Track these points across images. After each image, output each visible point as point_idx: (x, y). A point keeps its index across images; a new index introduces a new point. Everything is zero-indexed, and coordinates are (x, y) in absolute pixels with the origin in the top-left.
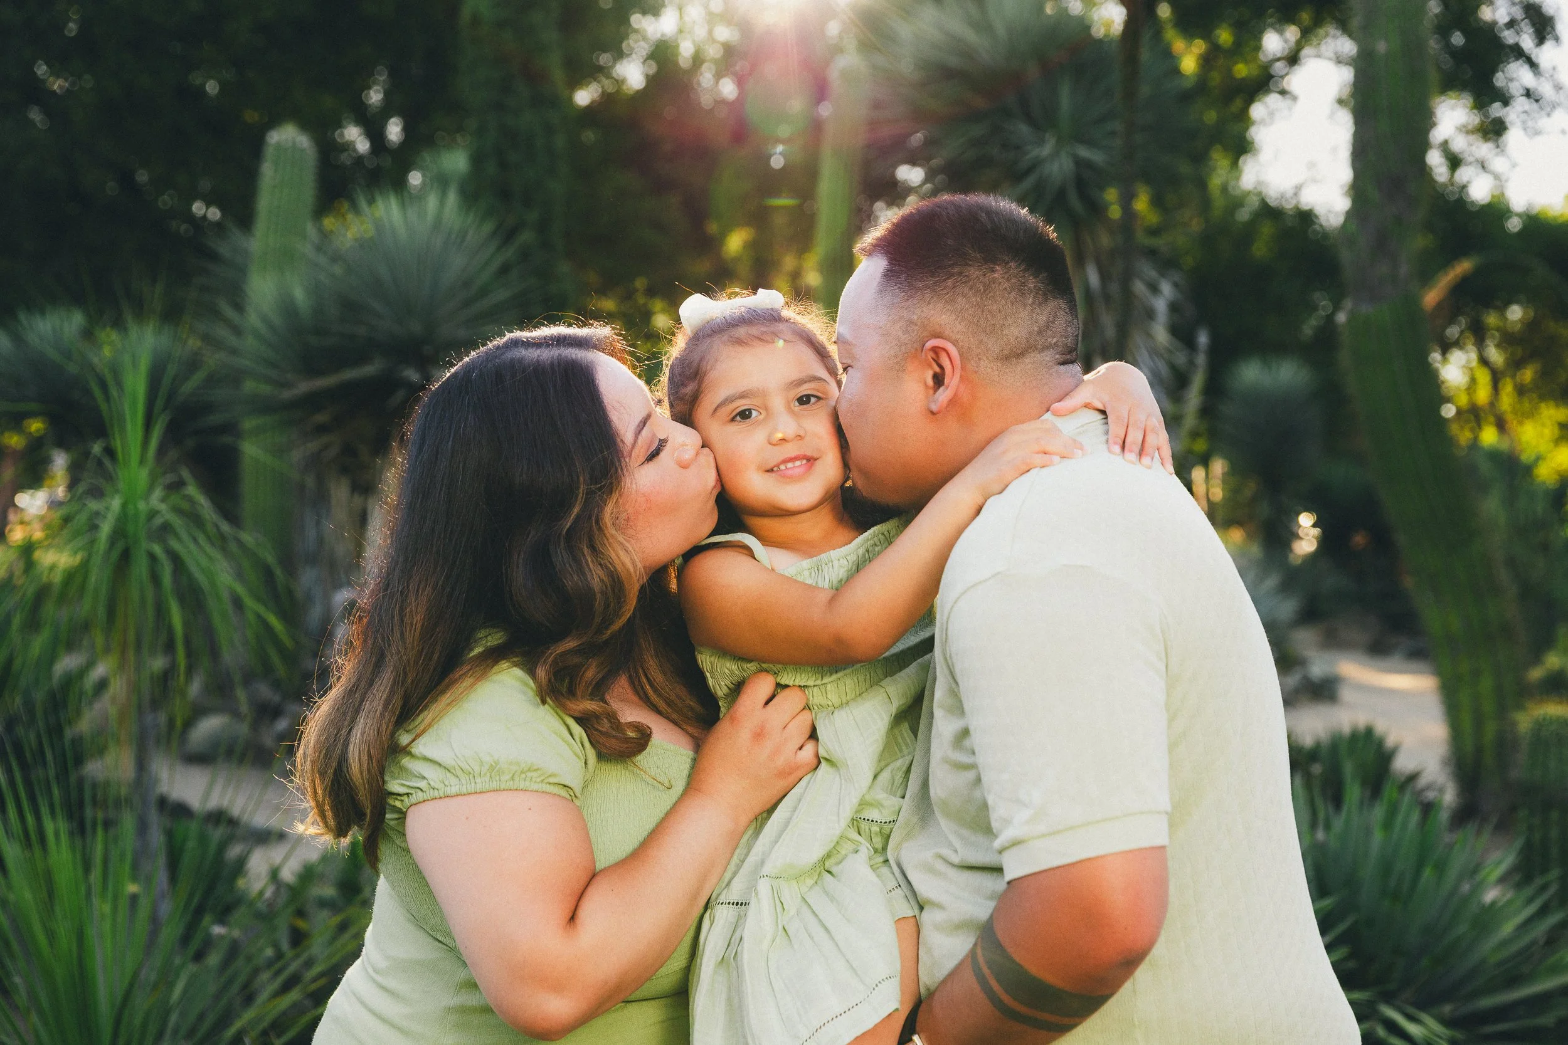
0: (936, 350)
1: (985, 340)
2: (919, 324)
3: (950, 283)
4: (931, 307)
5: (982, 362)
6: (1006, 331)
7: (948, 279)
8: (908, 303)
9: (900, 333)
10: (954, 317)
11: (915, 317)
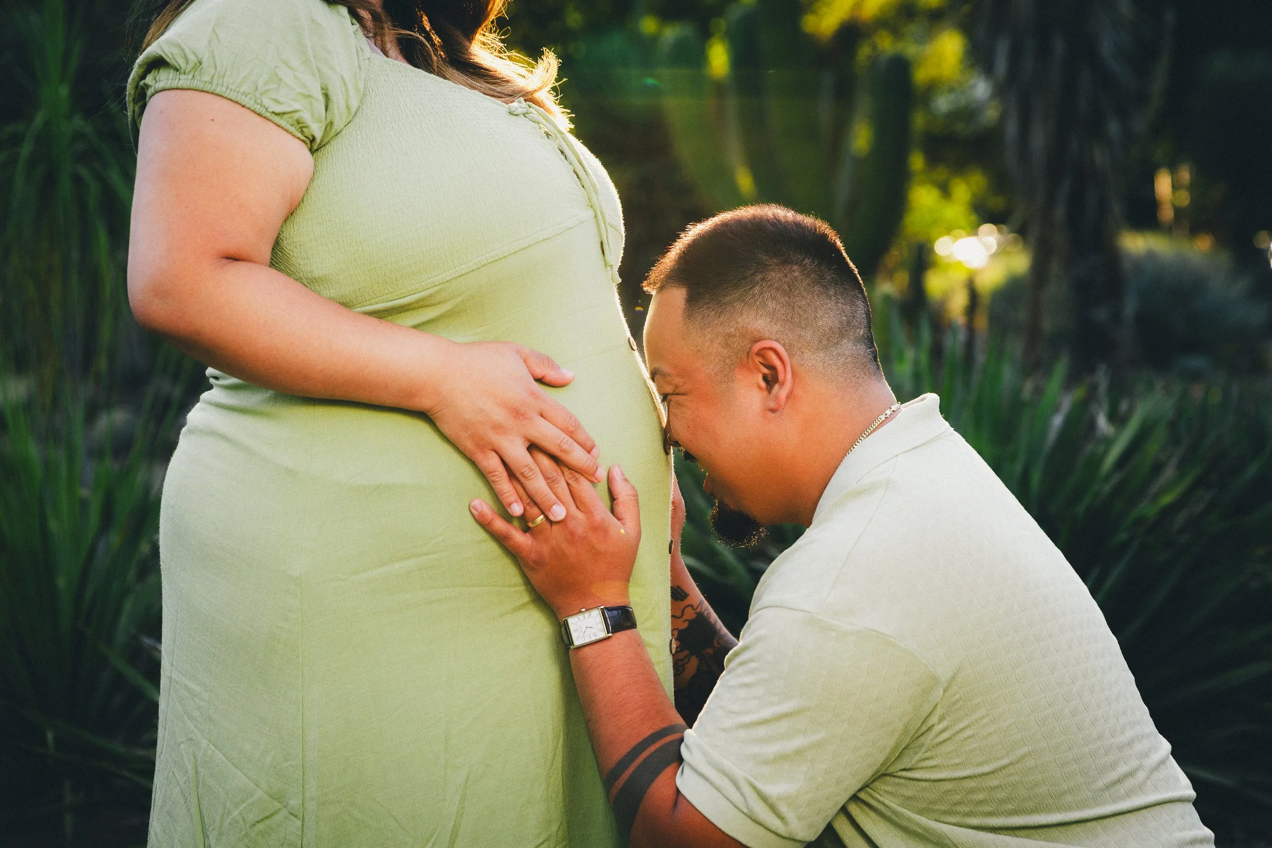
0: (761, 353)
1: (803, 333)
2: (737, 335)
3: (757, 290)
4: (744, 316)
5: (806, 355)
6: (820, 323)
7: (754, 287)
8: (721, 319)
9: (720, 349)
10: (769, 320)
11: (732, 330)
